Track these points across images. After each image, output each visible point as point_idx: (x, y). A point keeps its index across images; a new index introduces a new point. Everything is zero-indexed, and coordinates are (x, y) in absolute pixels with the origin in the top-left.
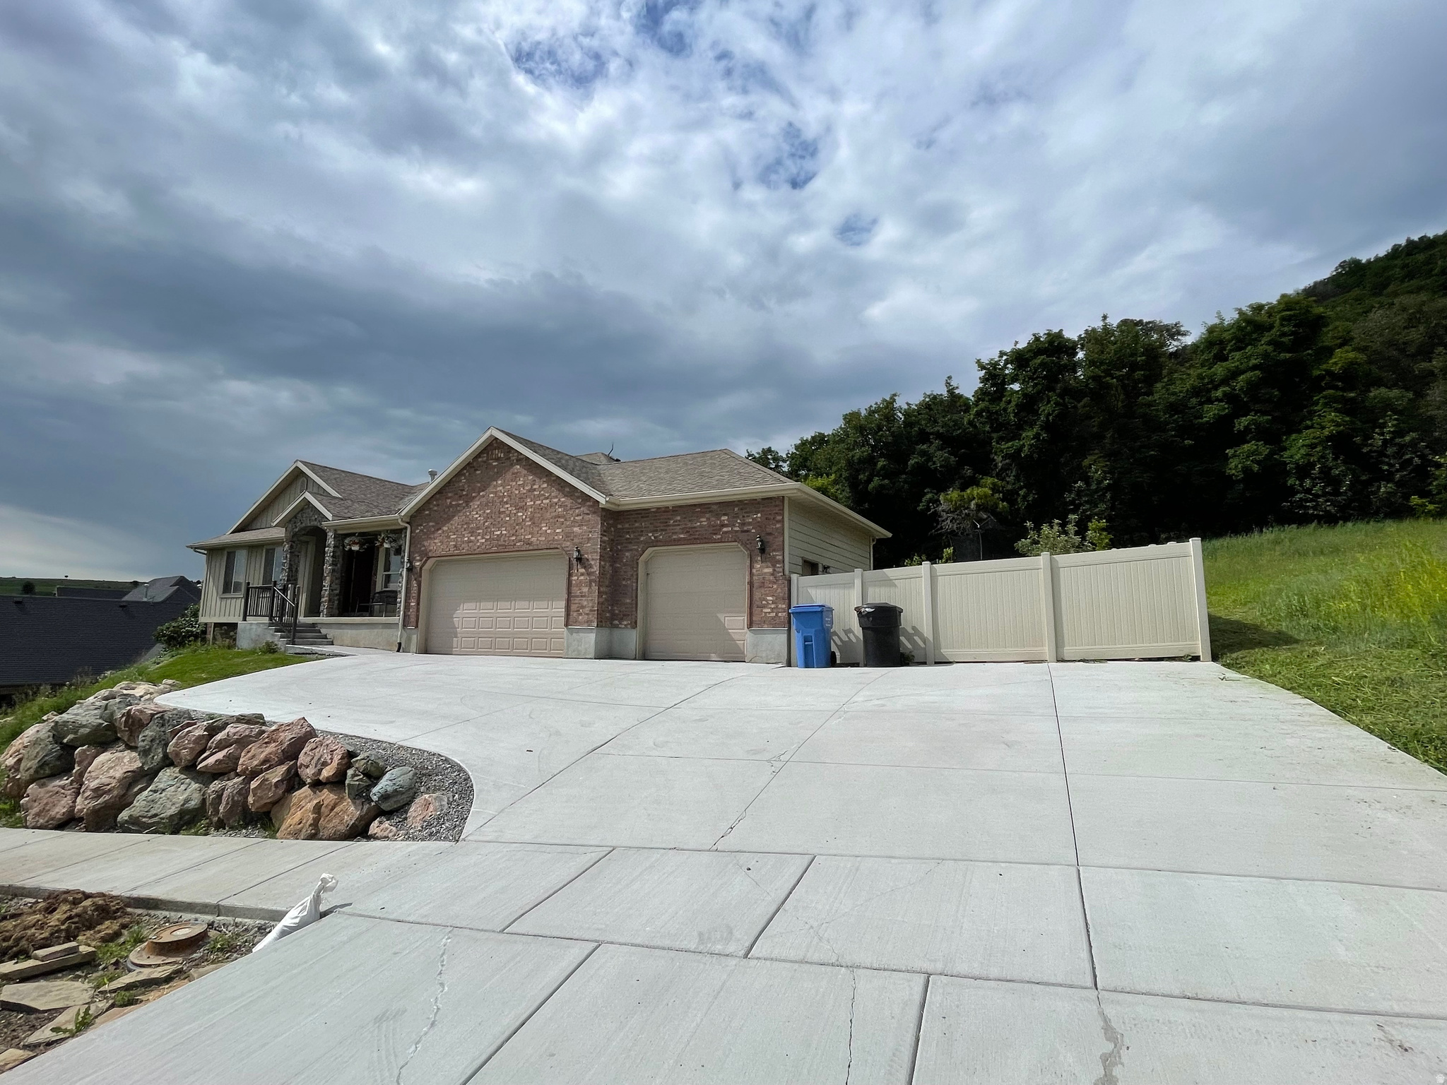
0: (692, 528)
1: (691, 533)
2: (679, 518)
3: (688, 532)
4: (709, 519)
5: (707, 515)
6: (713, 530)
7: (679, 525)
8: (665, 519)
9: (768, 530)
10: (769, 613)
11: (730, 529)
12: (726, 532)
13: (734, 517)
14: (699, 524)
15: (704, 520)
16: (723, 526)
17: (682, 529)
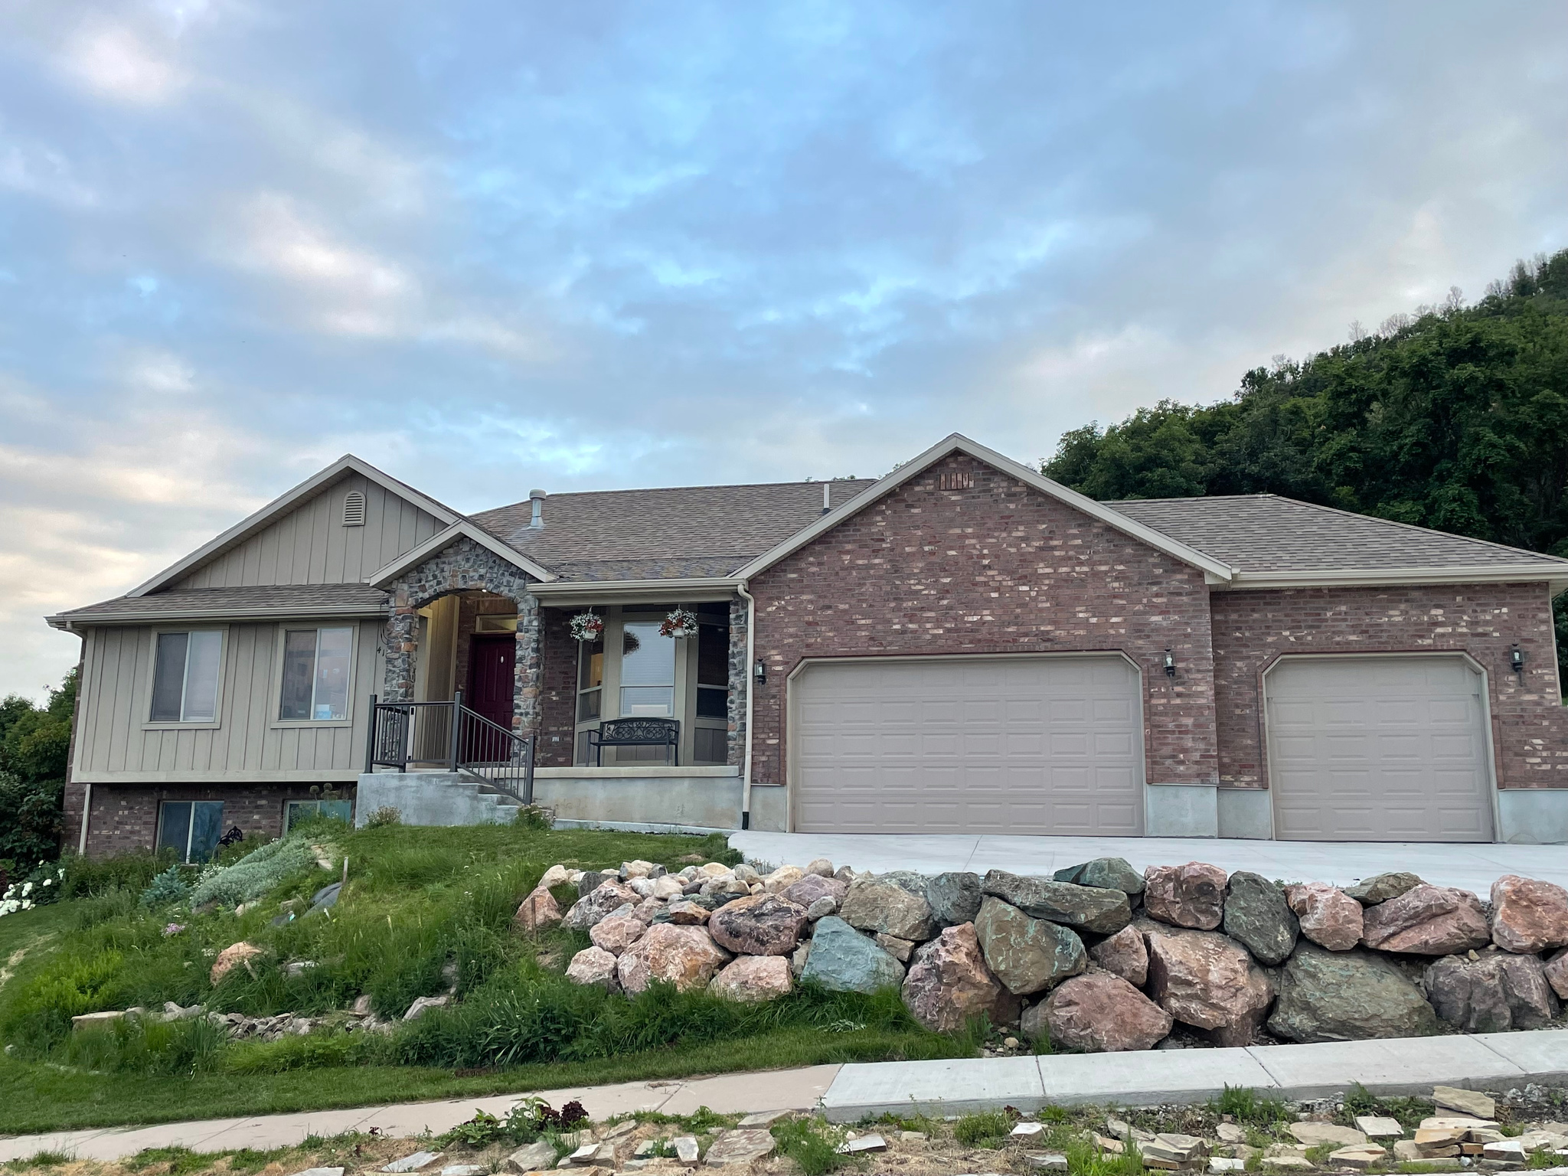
0: (1372, 626)
1: (1371, 633)
2: (1343, 608)
3: (1366, 632)
4: (1407, 612)
5: (1403, 606)
6: (1416, 630)
7: (1345, 620)
8: (1317, 608)
9: (1525, 634)
10: (1539, 764)
11: (1450, 630)
12: (1443, 635)
13: (1456, 612)
14: (1387, 619)
15: (1397, 613)
16: (1437, 624)
17: (1352, 626)
